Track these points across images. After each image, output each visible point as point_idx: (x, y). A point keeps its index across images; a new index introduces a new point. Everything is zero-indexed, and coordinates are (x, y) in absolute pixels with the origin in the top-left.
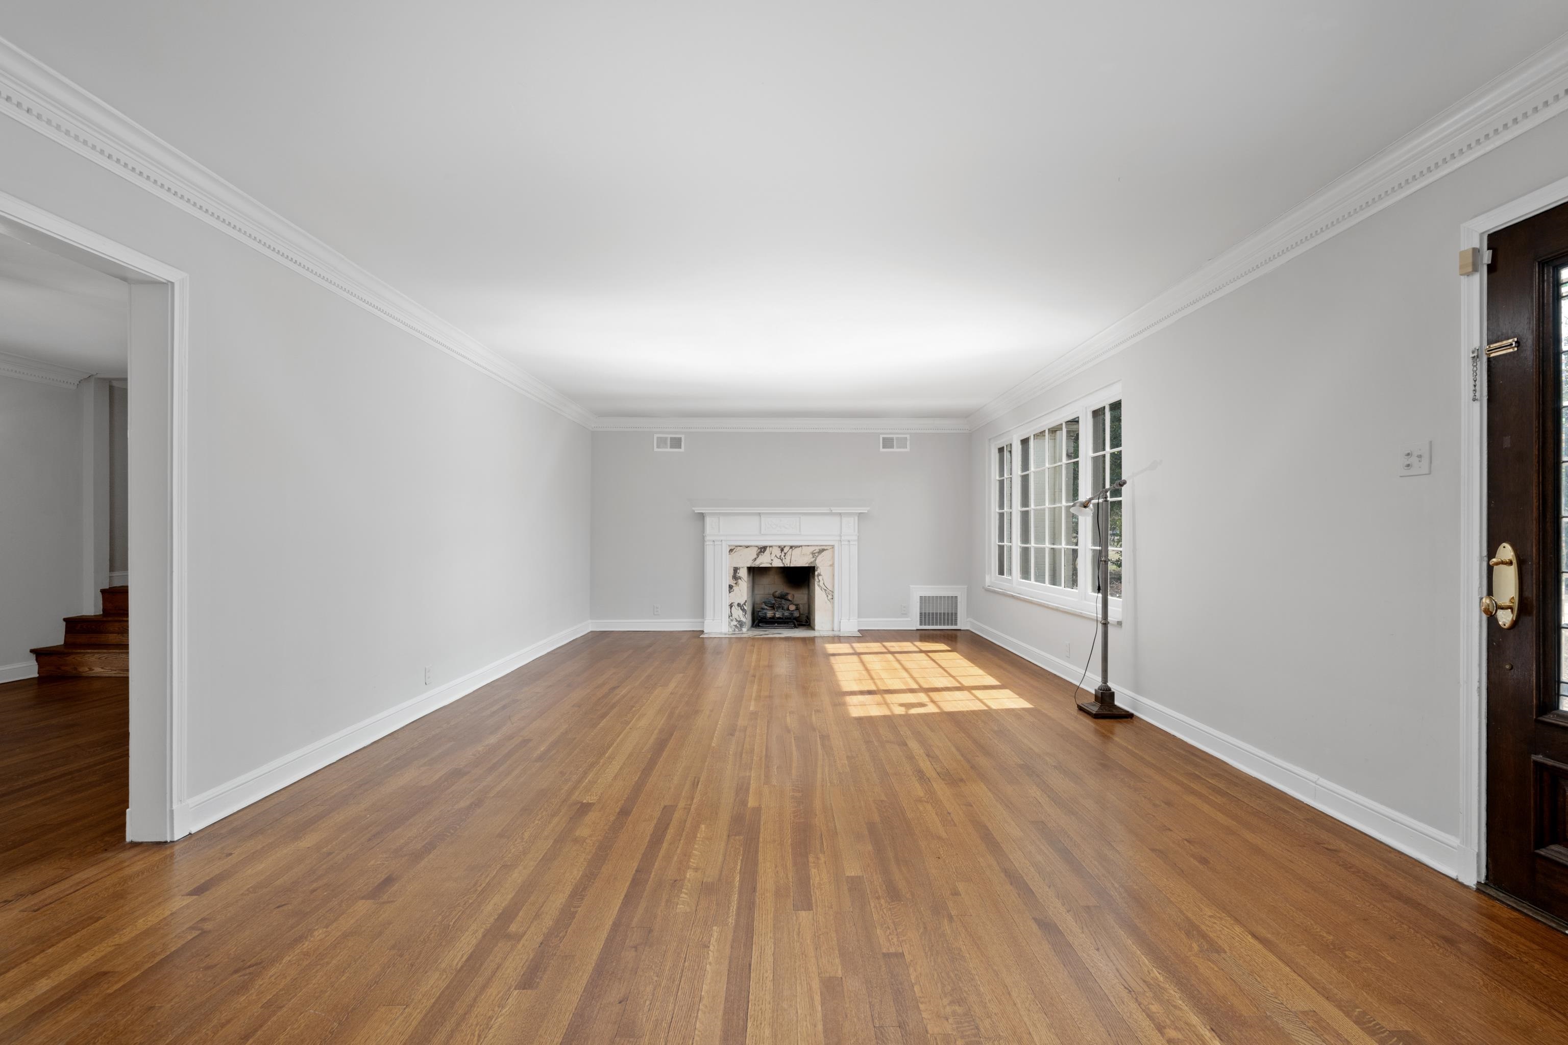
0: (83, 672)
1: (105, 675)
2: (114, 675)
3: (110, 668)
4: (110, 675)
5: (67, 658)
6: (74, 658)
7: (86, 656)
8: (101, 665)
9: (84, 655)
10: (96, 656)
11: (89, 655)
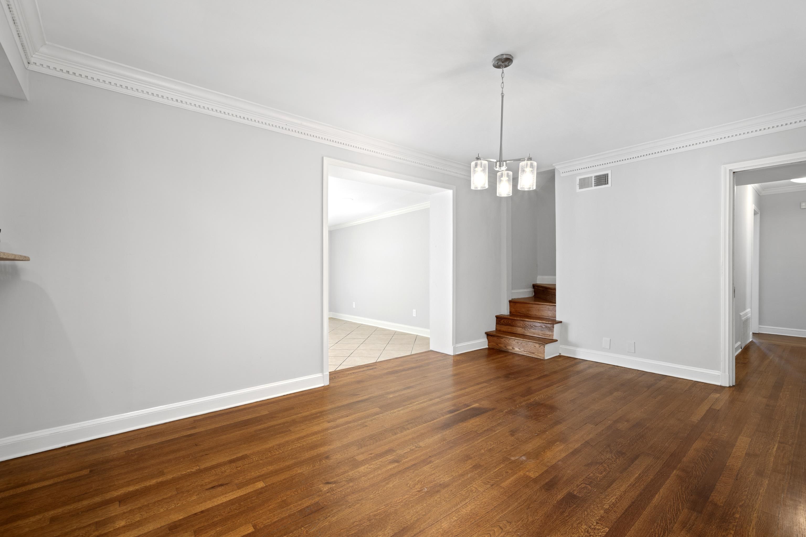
0: (509, 349)
1: (520, 353)
2: (525, 355)
3: (523, 350)
4: (524, 354)
5: (501, 340)
6: (505, 340)
7: (511, 340)
8: (518, 347)
9: (510, 340)
10: (516, 341)
11: (513, 340)
